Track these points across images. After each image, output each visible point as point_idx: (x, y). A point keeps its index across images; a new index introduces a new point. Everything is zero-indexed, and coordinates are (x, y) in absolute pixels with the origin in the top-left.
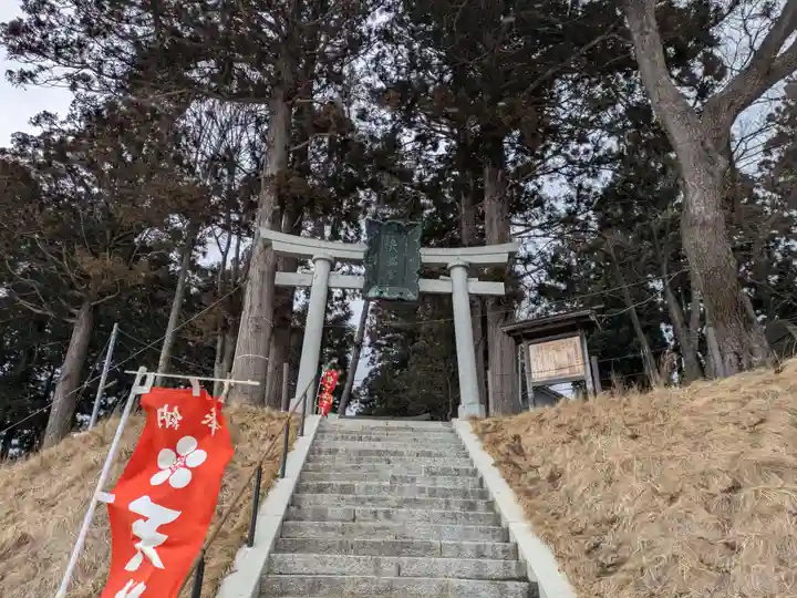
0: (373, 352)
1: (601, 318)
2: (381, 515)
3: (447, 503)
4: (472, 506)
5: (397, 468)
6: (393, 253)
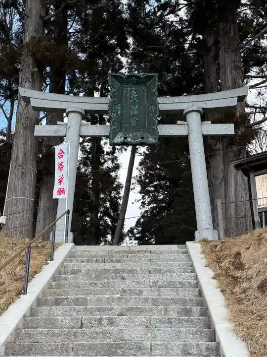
0: (143, 198)
2: (105, 322)
3: (166, 310)
4: (188, 312)
5: (129, 283)
6: (134, 103)
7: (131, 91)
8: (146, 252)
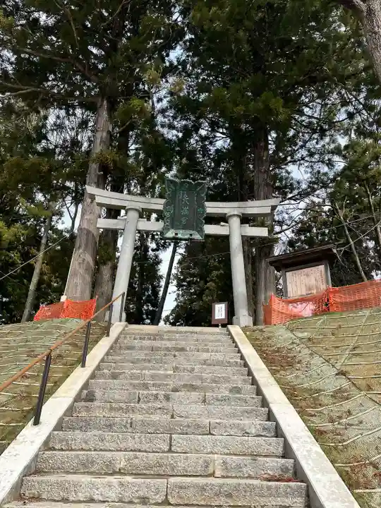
0: (178, 290)
1: (341, 251)
2: (161, 398)
5: (181, 361)
6: (186, 205)
7: (183, 194)
8: (192, 332)
